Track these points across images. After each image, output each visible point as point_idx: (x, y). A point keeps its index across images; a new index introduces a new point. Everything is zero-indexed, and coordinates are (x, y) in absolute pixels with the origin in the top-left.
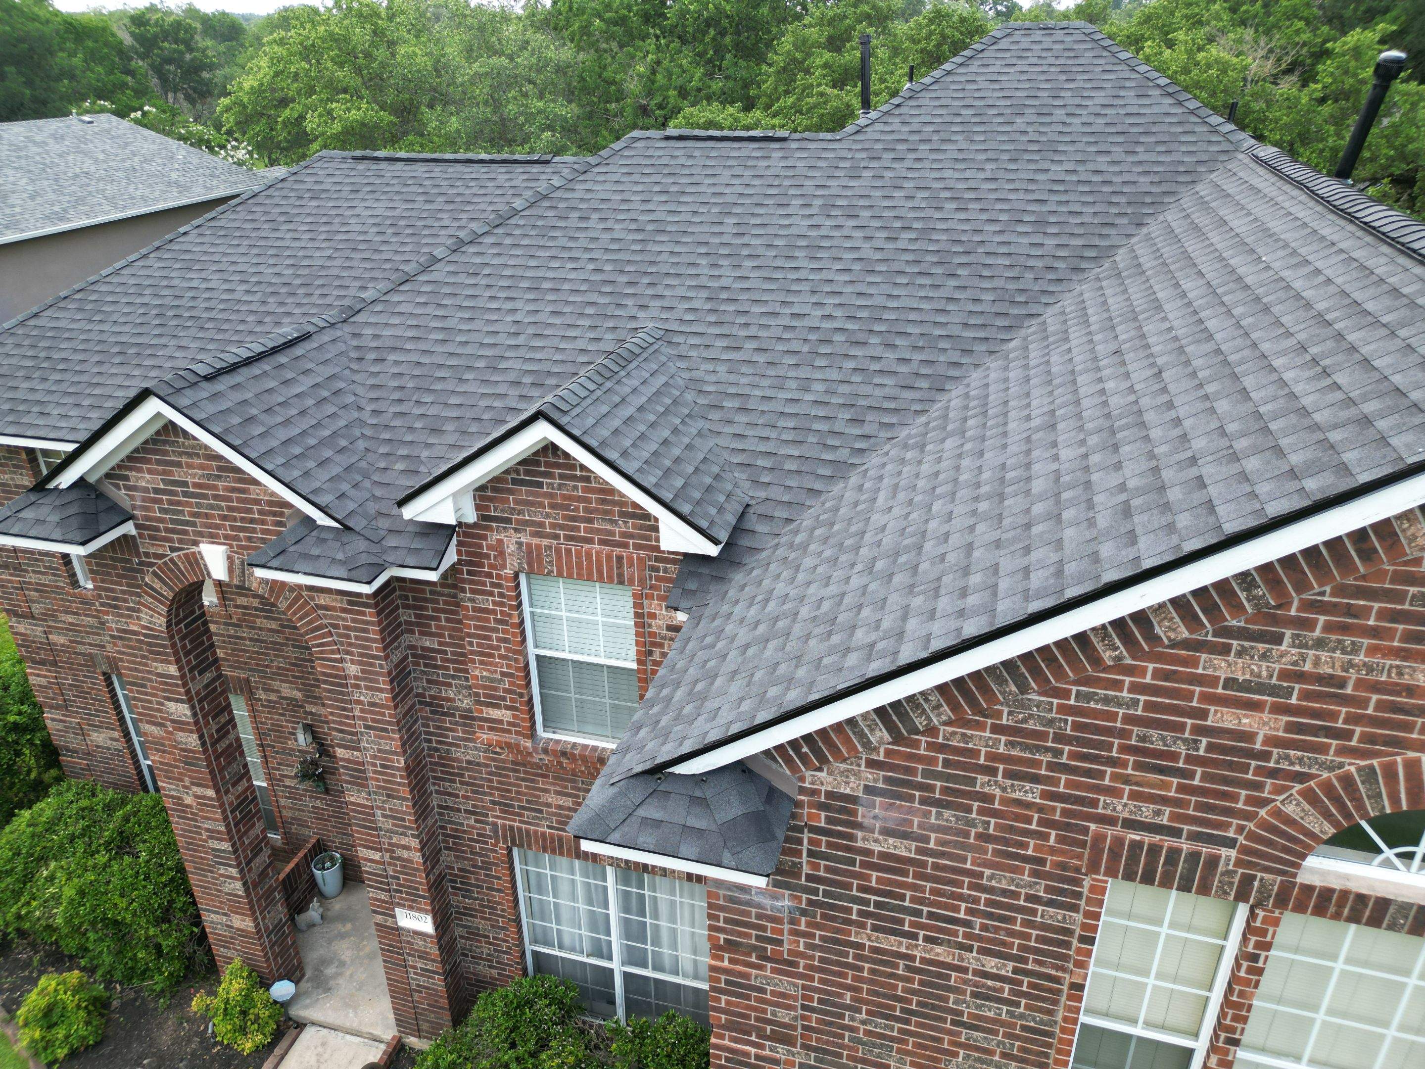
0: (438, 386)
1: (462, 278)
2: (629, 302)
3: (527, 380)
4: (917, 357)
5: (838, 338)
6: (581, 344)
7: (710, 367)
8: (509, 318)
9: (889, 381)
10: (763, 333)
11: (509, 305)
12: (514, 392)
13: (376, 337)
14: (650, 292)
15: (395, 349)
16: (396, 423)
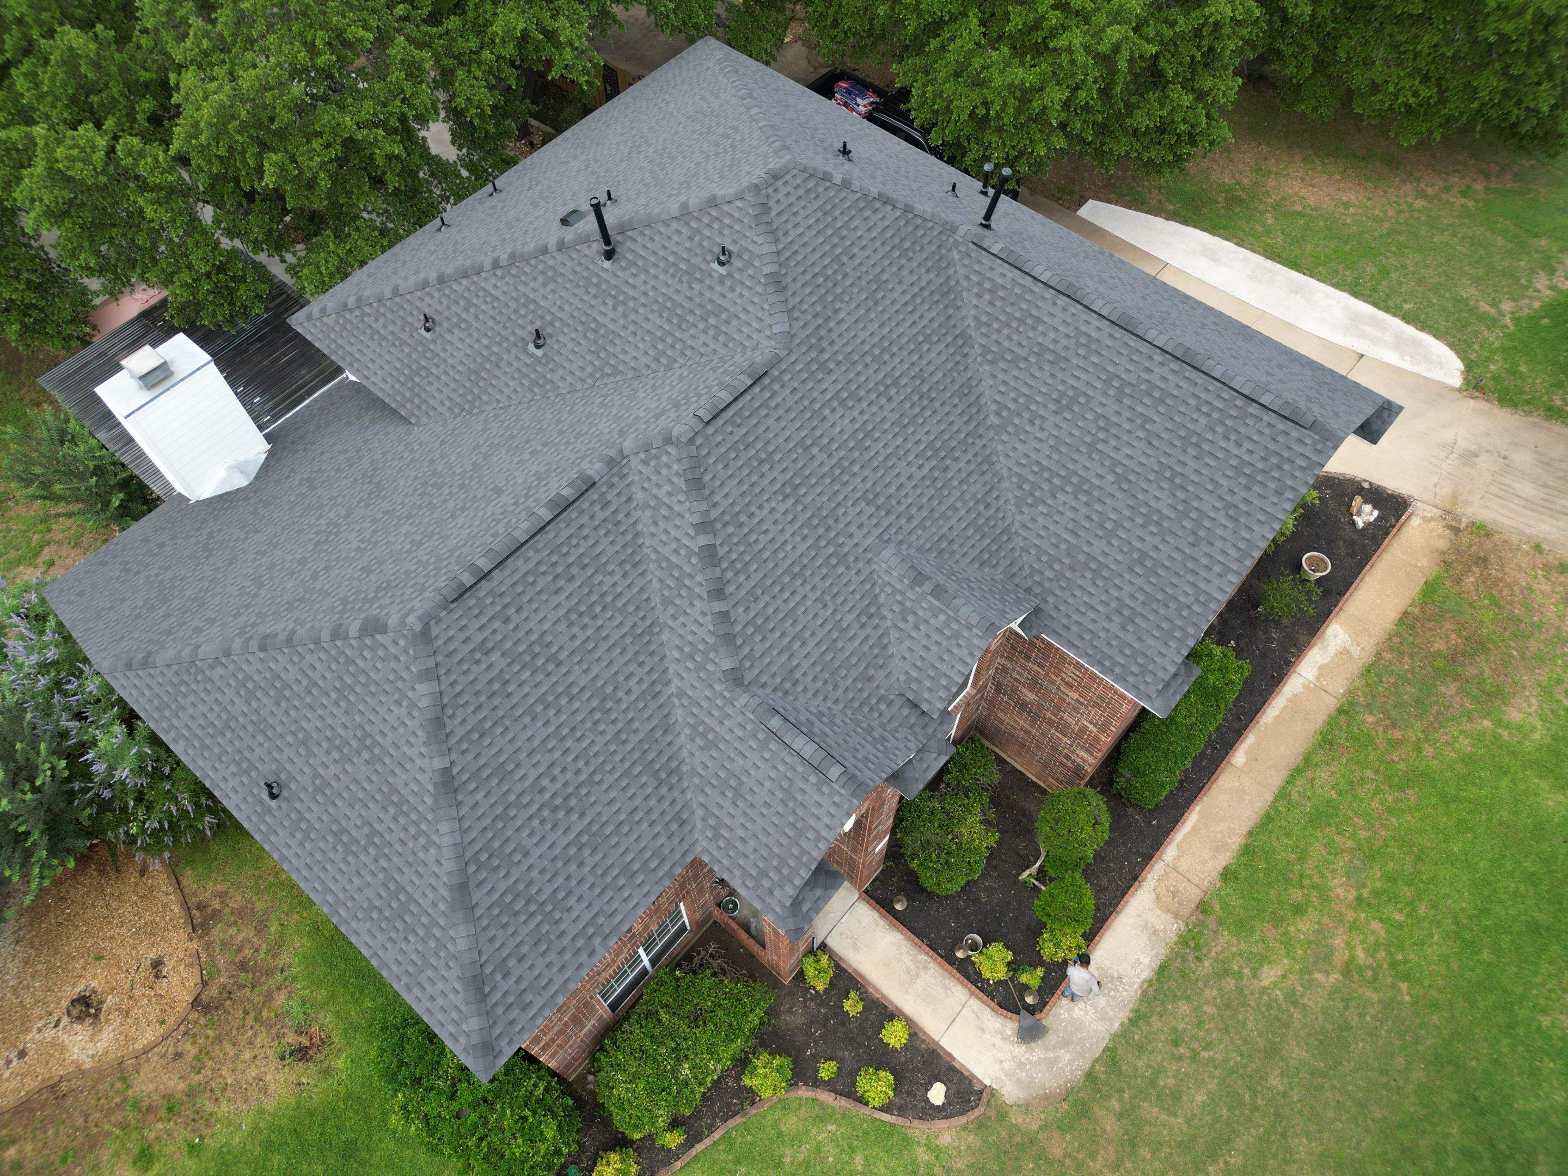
0: (837, 664)
1: (755, 608)
2: (841, 540)
3: (864, 619)
4: (970, 456)
5: (936, 474)
6: (857, 580)
7: (914, 538)
8: (809, 603)
9: (976, 477)
10: (910, 500)
11: (798, 598)
12: (869, 630)
13: (773, 676)
14: (841, 526)
15: (792, 671)
16: (851, 695)
